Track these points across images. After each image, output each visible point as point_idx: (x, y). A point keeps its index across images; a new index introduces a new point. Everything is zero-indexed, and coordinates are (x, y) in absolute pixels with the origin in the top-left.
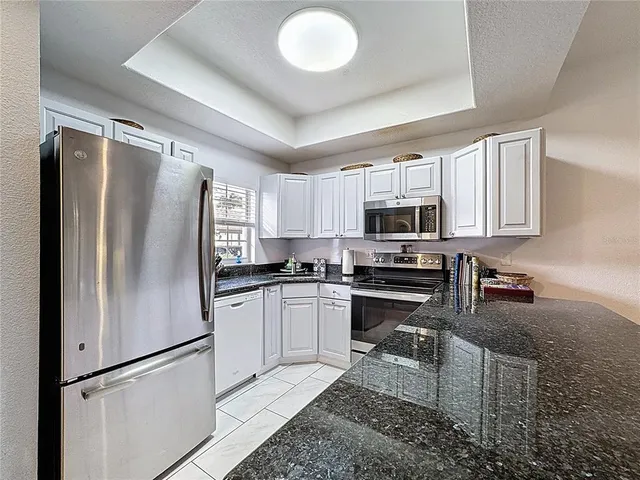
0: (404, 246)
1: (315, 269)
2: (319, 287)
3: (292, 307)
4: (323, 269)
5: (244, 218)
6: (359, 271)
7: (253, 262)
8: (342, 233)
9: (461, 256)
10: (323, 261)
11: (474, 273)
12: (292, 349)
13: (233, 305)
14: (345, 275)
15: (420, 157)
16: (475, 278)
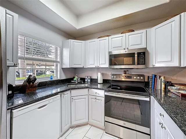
0: (125, 71)
1: (86, 80)
2: (88, 90)
3: (76, 100)
4: (89, 81)
5: (55, 59)
6: (105, 81)
7: (59, 78)
8: (98, 65)
9: (155, 76)
10: (89, 77)
11: (163, 84)
12: (76, 121)
13: (40, 108)
14: (99, 84)
15: (133, 31)
16: (163, 86)
